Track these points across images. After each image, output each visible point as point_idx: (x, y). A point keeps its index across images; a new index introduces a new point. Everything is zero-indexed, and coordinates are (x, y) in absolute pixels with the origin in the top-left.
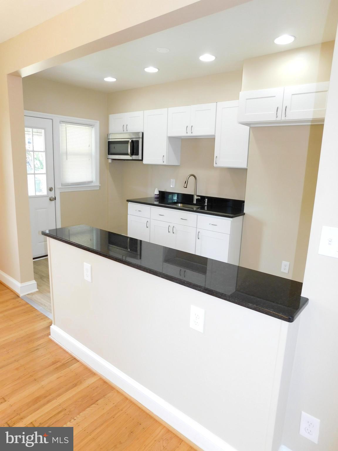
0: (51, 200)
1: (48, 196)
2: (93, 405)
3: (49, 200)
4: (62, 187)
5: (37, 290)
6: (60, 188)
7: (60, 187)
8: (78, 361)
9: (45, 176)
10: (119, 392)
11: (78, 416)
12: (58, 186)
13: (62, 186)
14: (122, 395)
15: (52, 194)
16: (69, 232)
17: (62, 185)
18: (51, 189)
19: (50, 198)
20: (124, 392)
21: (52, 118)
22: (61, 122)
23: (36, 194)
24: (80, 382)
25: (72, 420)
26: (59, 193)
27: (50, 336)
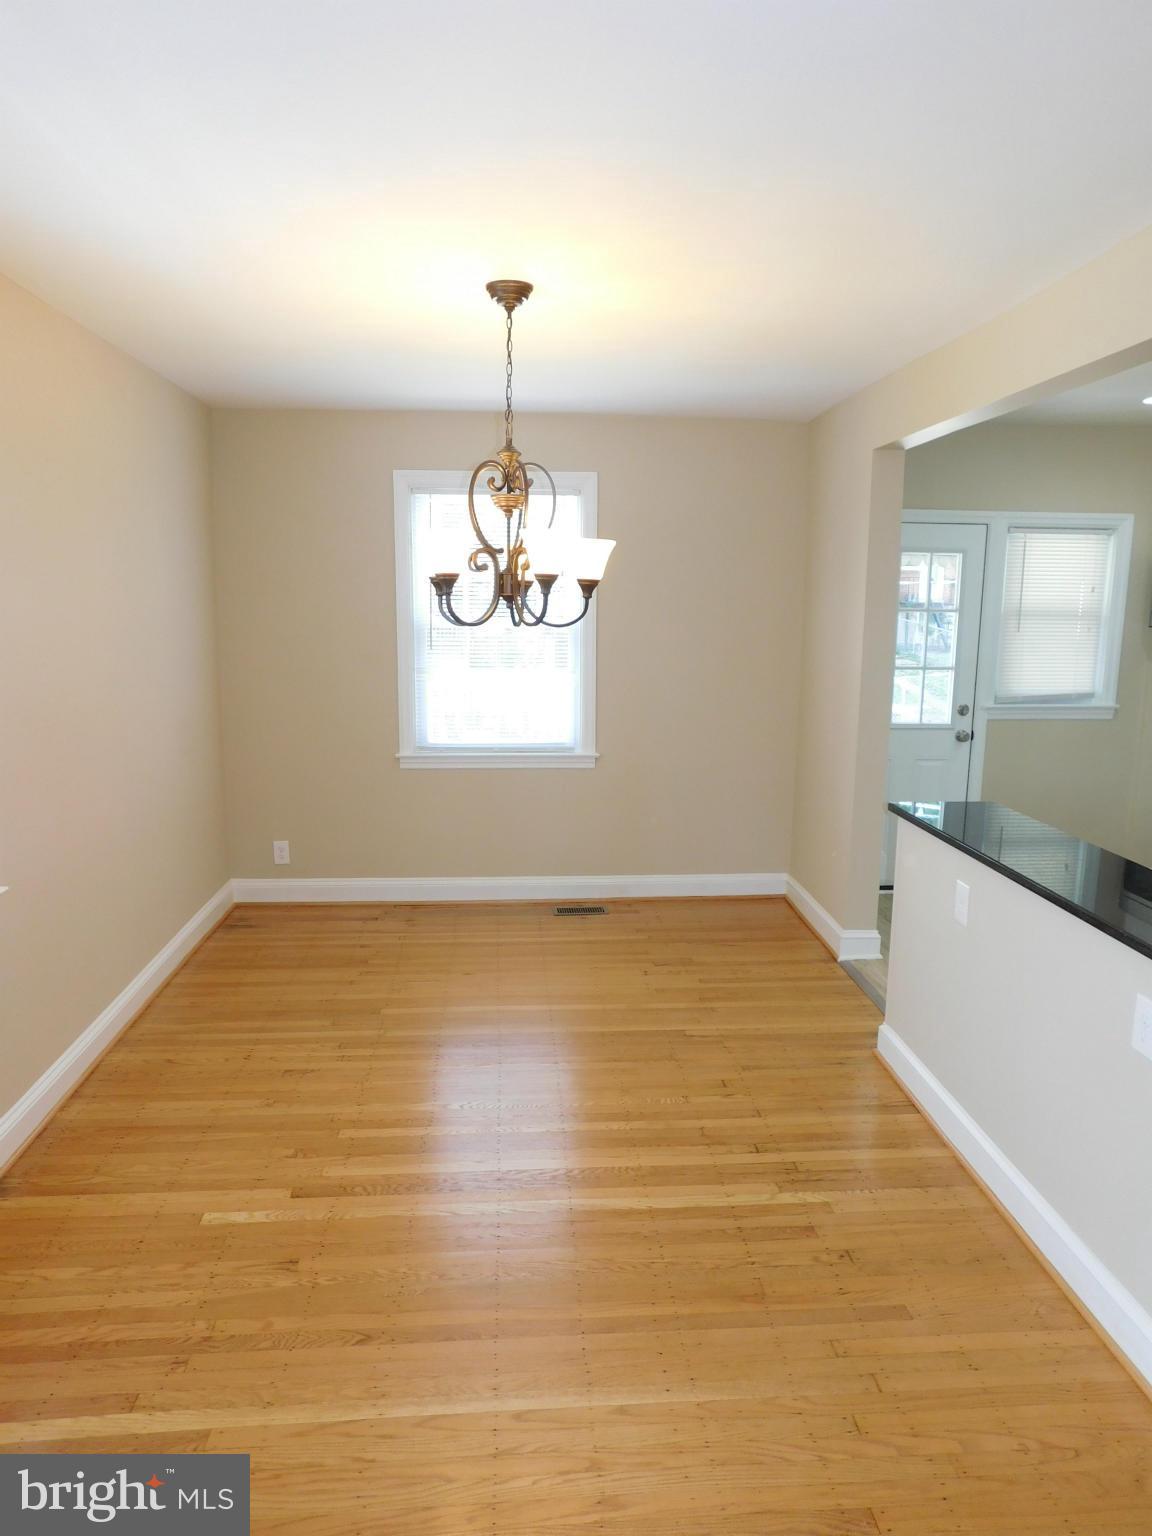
0: (960, 738)
1: (952, 729)
2: (918, 1190)
3: (954, 739)
4: (999, 706)
5: (880, 957)
6: (989, 709)
7: (991, 704)
8: (919, 1112)
9: (951, 675)
10: (982, 1192)
11: (879, 1190)
12: (985, 701)
13: (995, 703)
14: (989, 1201)
15: (964, 725)
16: (1002, 834)
17: (997, 700)
18: (962, 711)
19: (959, 733)
20: (995, 1195)
21: (986, 522)
22: (1012, 529)
23: (921, 719)
24: (908, 1147)
25: (867, 1192)
26: (985, 722)
27: (875, 1050)
